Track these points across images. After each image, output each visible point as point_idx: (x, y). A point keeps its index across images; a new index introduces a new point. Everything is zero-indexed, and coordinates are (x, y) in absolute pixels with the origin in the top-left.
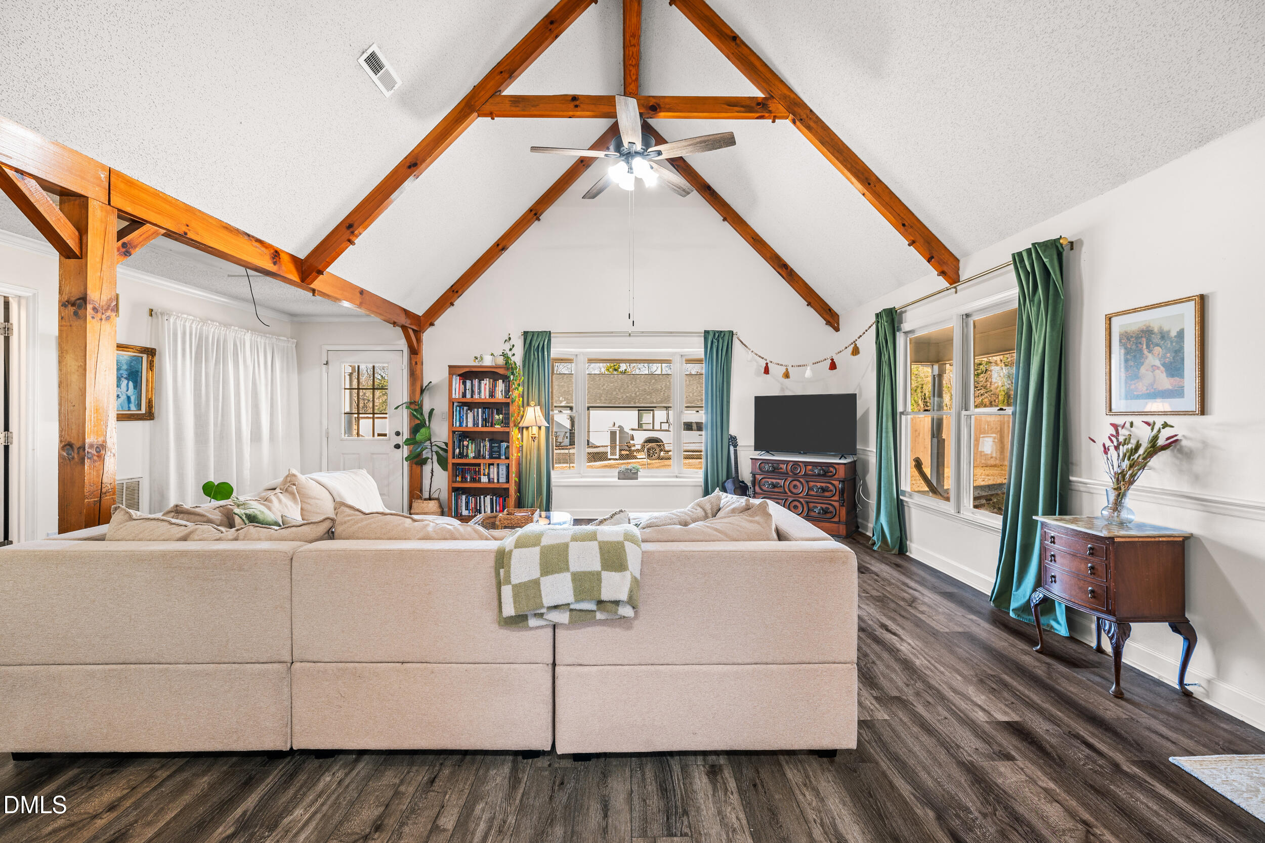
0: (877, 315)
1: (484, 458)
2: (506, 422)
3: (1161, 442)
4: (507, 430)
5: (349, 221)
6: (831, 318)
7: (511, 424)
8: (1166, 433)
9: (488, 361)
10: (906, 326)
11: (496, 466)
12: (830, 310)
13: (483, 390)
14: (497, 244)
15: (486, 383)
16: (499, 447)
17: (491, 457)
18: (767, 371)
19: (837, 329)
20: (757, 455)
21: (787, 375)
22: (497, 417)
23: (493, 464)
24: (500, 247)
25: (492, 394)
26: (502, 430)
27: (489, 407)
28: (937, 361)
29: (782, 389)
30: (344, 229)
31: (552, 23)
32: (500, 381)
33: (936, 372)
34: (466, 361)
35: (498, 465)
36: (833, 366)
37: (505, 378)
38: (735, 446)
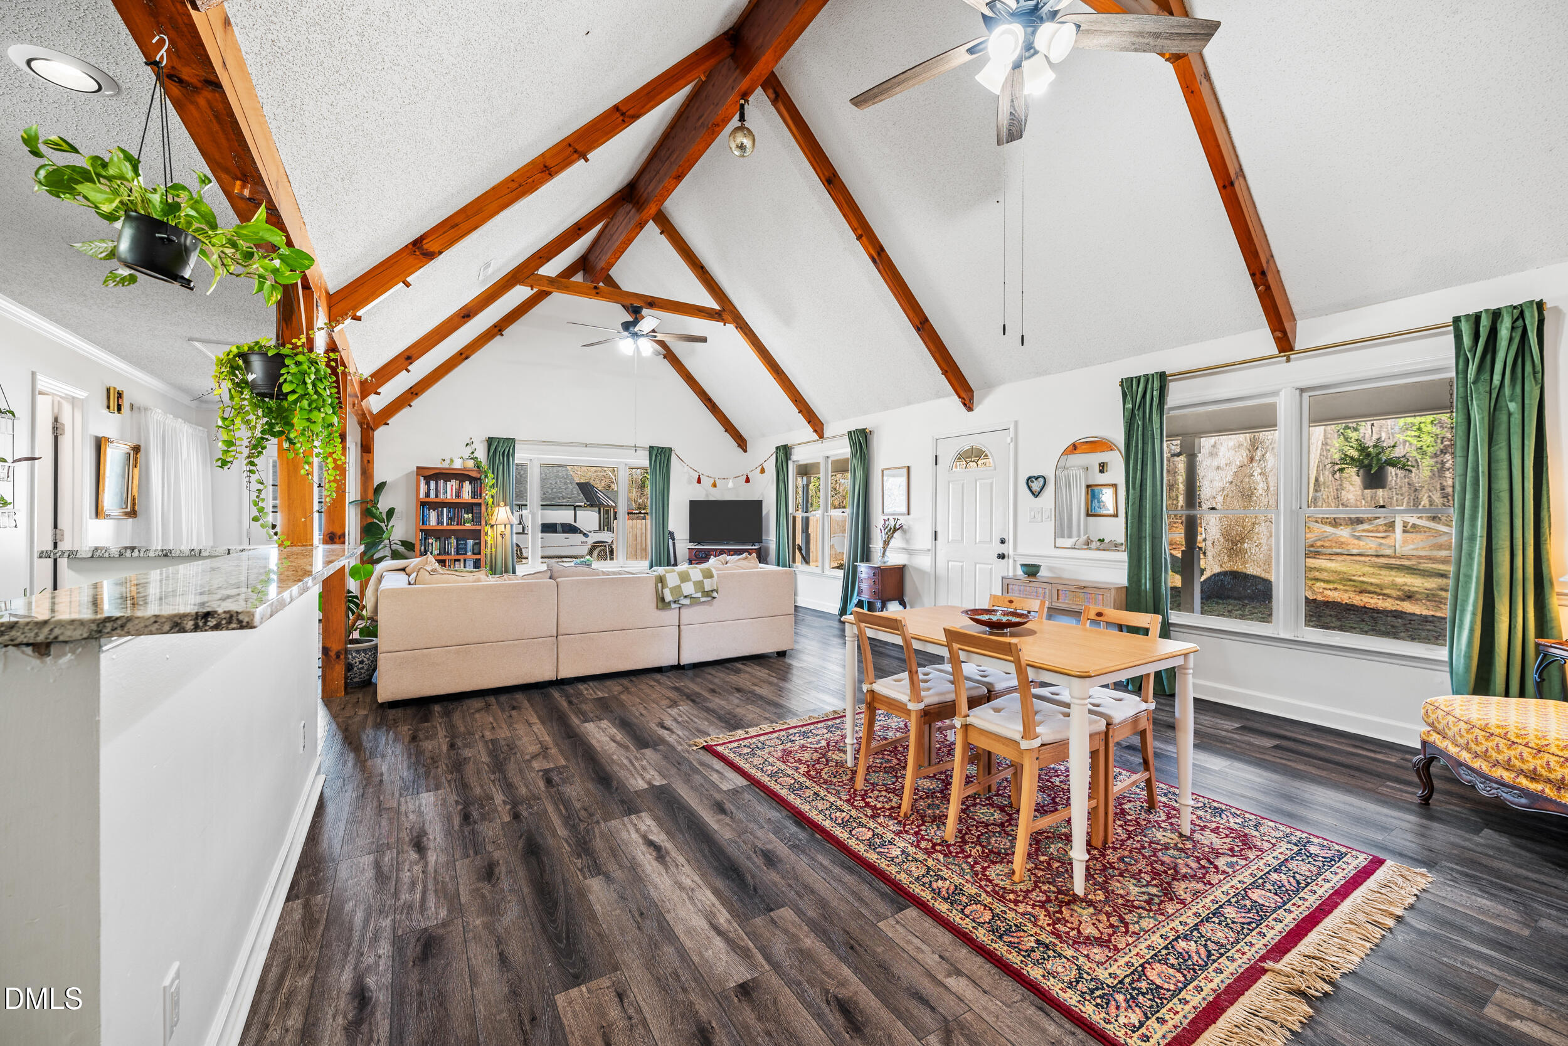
0: (777, 448)
1: (449, 554)
2: (477, 519)
3: (897, 527)
4: (478, 527)
5: (408, 354)
6: (741, 442)
7: (483, 523)
8: (899, 523)
9: (458, 465)
10: (794, 458)
11: (462, 561)
12: (741, 436)
13: (449, 491)
14: (460, 353)
15: (453, 484)
16: (466, 544)
17: (458, 554)
18: (699, 481)
19: (745, 451)
20: (692, 546)
21: (715, 485)
22: (466, 516)
23: (459, 560)
24: (464, 356)
25: (458, 495)
26: (474, 527)
27: (456, 507)
28: (806, 474)
29: (707, 495)
30: (403, 360)
31: (579, 229)
32: (467, 483)
33: (805, 483)
34: (433, 462)
35: (465, 560)
36: (748, 480)
37: (472, 480)
38: (673, 539)
